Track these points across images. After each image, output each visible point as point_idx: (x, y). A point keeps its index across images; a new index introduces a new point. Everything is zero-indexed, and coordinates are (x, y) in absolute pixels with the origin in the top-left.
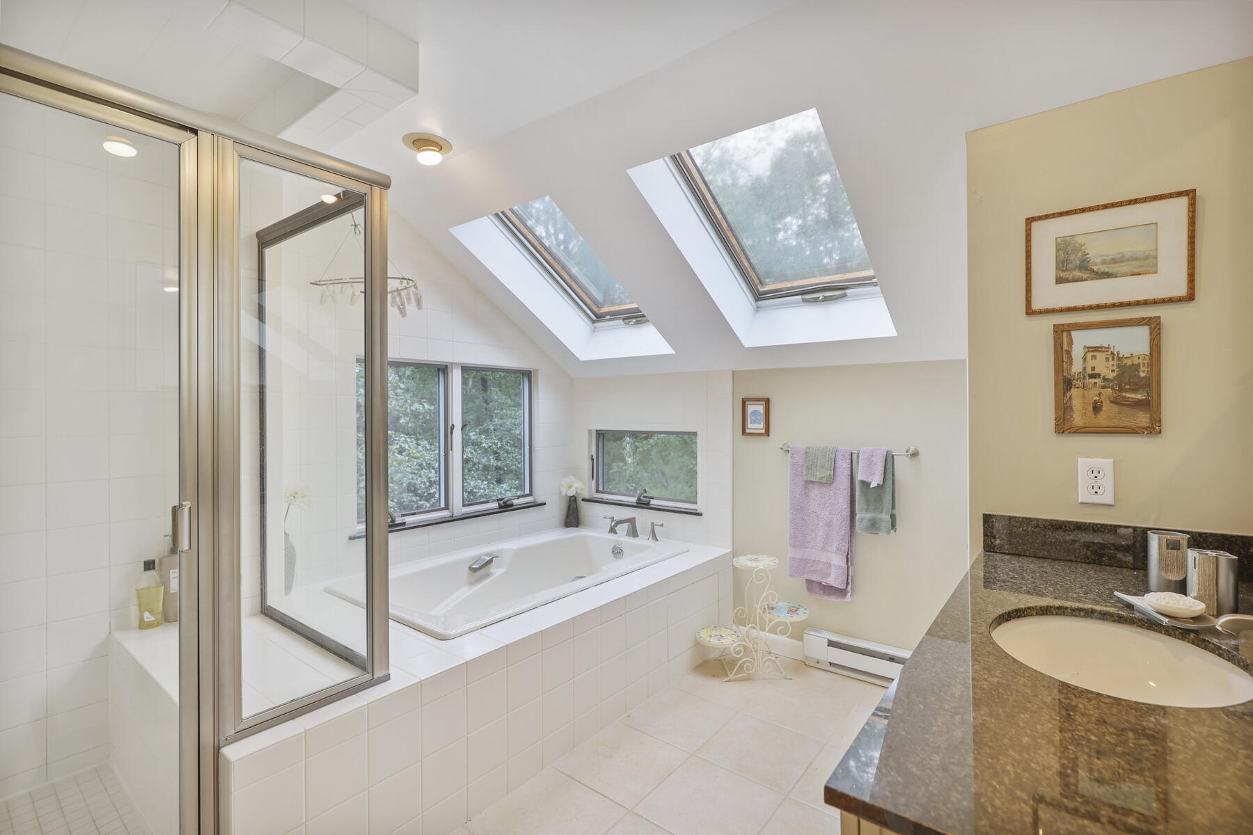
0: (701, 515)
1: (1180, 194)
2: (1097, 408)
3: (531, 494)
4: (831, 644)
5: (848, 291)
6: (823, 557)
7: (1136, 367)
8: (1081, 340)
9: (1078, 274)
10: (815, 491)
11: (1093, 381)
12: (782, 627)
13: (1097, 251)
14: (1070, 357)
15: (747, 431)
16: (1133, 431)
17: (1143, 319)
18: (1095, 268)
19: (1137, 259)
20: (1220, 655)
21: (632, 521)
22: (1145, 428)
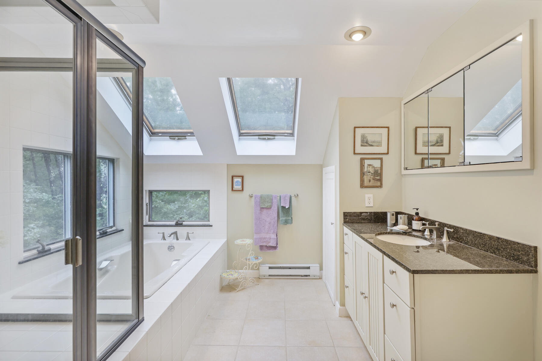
0: (212, 226)
1: (386, 127)
2: (370, 181)
3: (114, 225)
4: (270, 268)
5: (276, 137)
6: (268, 236)
7: (378, 170)
8: (367, 162)
9: (365, 144)
10: (265, 211)
11: (369, 173)
12: (256, 265)
13: (370, 139)
14: (364, 167)
15: (234, 189)
16: (377, 187)
17: (379, 158)
18: (369, 143)
19: (378, 142)
20: (414, 237)
21: (175, 233)
22: (380, 186)
